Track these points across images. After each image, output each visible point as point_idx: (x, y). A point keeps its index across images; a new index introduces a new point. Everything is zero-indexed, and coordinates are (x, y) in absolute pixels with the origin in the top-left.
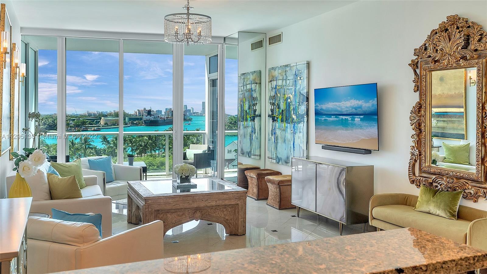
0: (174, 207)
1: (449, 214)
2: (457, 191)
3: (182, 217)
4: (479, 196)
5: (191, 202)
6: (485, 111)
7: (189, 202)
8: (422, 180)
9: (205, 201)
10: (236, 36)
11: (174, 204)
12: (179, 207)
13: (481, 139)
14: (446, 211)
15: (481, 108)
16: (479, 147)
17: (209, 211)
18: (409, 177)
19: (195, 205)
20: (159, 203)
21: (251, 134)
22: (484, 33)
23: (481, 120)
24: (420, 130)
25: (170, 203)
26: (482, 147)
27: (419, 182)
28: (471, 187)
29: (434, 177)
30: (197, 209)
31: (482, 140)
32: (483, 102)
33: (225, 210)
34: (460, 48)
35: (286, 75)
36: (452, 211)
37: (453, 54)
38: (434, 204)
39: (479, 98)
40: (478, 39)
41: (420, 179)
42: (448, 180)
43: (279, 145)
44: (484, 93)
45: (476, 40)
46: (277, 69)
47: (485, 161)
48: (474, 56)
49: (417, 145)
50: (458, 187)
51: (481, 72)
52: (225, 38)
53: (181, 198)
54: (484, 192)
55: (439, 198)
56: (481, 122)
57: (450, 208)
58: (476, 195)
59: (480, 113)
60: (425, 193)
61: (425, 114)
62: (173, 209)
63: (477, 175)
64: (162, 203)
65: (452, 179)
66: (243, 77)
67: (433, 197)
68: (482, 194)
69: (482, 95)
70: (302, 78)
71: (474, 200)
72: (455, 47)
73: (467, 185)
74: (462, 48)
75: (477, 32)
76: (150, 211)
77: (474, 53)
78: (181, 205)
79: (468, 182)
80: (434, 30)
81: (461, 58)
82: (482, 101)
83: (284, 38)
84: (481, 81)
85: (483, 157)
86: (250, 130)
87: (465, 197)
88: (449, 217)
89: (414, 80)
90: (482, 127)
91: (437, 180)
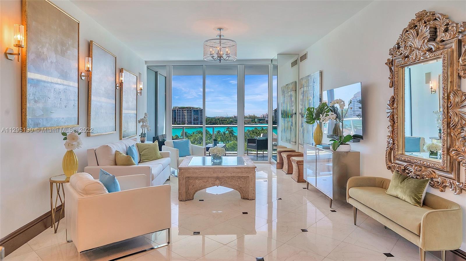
0: (199, 175)
1: (413, 201)
2: (425, 179)
3: (207, 183)
4: (446, 186)
5: (212, 173)
6: (450, 100)
7: (210, 173)
8: (396, 166)
9: (223, 173)
10: (276, 58)
11: (199, 174)
12: (203, 176)
13: (446, 128)
14: (411, 198)
15: (446, 98)
16: (444, 137)
17: (227, 180)
18: (386, 163)
19: (215, 175)
20: (189, 172)
21: (290, 127)
22: (449, 22)
23: (446, 110)
24: (394, 121)
25: (197, 173)
26: (447, 136)
27: (394, 168)
28: (438, 176)
29: (405, 164)
30: (217, 178)
31: (447, 130)
32: (449, 91)
33: (239, 180)
34: (426, 41)
35: (308, 83)
36: (417, 198)
37: (420, 48)
38: (401, 190)
39: (444, 88)
40: (444, 29)
41: (394, 166)
42: (416, 168)
43: (305, 134)
44: (449, 82)
45: (442, 31)
46: (304, 79)
47: (450, 151)
48: (440, 47)
49: (392, 135)
50: (425, 175)
51: (446, 62)
52: (272, 60)
53: (205, 169)
54: (450, 183)
55: (406, 185)
56: (446, 112)
57: (416, 195)
58: (443, 185)
59: (445, 102)
60: (395, 178)
61: (398, 107)
62: (199, 177)
63: (442, 165)
64: (191, 172)
65: (420, 167)
66: (287, 87)
67: (401, 183)
68: (448, 184)
69: (447, 85)
70: (317, 84)
71: (441, 190)
72: (422, 41)
73: (434, 174)
74: (428, 41)
75: (443, 22)
76: (182, 177)
77: (440, 44)
78: (205, 175)
79: (435, 171)
80: (405, 29)
81: (428, 51)
82: (447, 91)
83: (308, 56)
84: (446, 71)
85: (448, 147)
86: (290, 123)
87: (433, 186)
88: (414, 203)
89: (389, 76)
90: (448, 117)
91: (408, 167)
